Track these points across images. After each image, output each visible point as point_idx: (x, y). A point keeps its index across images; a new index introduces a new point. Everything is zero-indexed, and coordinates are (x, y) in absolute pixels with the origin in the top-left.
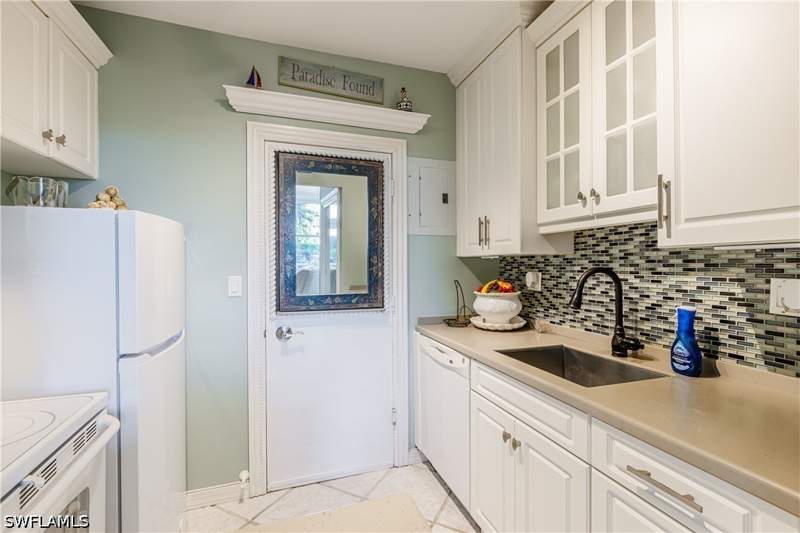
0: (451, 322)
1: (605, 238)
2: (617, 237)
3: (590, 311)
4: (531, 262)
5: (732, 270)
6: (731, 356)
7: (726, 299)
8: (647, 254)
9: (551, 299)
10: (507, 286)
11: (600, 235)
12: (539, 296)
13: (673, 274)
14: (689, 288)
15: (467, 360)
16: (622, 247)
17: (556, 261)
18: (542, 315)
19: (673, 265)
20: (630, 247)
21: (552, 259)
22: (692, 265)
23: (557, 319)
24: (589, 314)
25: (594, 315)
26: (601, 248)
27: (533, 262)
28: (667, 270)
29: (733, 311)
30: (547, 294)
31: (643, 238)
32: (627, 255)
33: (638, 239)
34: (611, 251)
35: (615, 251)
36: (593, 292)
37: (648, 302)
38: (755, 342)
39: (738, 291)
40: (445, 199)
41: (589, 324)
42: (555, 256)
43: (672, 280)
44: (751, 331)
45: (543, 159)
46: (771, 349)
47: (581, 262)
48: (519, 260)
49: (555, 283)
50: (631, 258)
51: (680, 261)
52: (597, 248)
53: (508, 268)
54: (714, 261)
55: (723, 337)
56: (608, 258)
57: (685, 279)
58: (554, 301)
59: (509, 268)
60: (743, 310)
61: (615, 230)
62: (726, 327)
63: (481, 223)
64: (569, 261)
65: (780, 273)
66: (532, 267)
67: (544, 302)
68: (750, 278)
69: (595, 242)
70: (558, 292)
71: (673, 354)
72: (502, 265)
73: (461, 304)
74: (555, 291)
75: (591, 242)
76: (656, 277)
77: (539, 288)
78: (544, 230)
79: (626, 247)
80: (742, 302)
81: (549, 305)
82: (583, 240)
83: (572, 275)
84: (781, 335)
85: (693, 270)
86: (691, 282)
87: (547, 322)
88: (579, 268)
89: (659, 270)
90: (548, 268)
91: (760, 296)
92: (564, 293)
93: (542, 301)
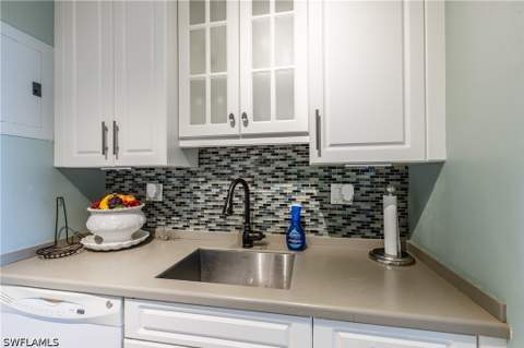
0: (46, 252)
1: (227, 155)
2: (237, 155)
3: (213, 214)
4: (149, 175)
5: (311, 179)
6: (312, 231)
7: (309, 197)
8: (260, 168)
9: (174, 207)
10: (130, 199)
11: (222, 152)
12: (159, 206)
13: (278, 182)
14: (288, 191)
15: (117, 303)
16: (242, 163)
17: (178, 173)
18: (163, 223)
19: (277, 177)
20: (247, 163)
21: (174, 172)
22: (289, 177)
23: (181, 226)
24: (213, 217)
25: (217, 217)
26: (224, 163)
27: (152, 174)
28: (274, 179)
29: (313, 205)
30: (170, 204)
31: (257, 157)
32: (245, 169)
33: (253, 158)
34: (232, 166)
35: (236, 166)
36: (217, 198)
37: (261, 203)
38: (323, 221)
39: (315, 191)
40: (37, 89)
41: (213, 225)
42: (178, 169)
43: (277, 187)
44: (321, 215)
45: (186, 77)
46: (331, 224)
47: (205, 174)
48: (135, 172)
49: (178, 192)
50: (248, 171)
51: (282, 174)
52: (220, 163)
53: (118, 180)
54: (302, 173)
55: (307, 221)
56: (229, 171)
57: (284, 185)
58: (177, 209)
59: (121, 179)
60: (318, 203)
61: (236, 149)
62: (309, 214)
63: (105, 129)
64: (193, 174)
65: (335, 181)
66: (151, 179)
67: (167, 211)
68: (321, 184)
69: (218, 158)
70: (182, 200)
71: (288, 238)
72: (110, 177)
73: (62, 224)
74: (178, 200)
75: (215, 158)
76: (267, 185)
77: (160, 198)
78: (183, 144)
79: (244, 163)
80: (317, 199)
81: (171, 213)
82: (208, 156)
83: (195, 185)
84: (335, 215)
85: (290, 179)
86: (289, 187)
87: (169, 229)
88: (203, 179)
89: (269, 179)
90: (170, 179)
91: (325, 194)
92: (188, 201)
93: (163, 210)
